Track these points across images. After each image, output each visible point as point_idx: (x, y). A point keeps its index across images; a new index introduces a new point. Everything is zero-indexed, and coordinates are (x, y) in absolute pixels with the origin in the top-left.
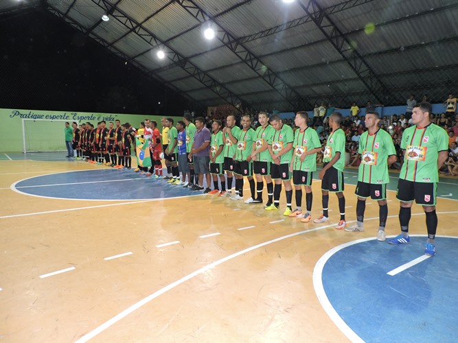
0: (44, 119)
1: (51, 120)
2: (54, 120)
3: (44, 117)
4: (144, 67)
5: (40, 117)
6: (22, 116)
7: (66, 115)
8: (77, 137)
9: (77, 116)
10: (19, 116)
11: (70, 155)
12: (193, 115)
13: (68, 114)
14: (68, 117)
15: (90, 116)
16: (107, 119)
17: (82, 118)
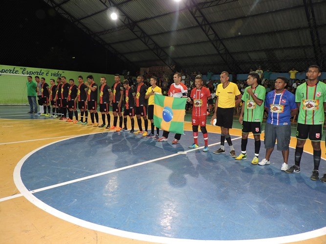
4: (88, 30)
8: (46, 92)
9: (26, 71)
11: (33, 112)
12: (128, 74)
13: (18, 68)
14: (17, 71)
15: (39, 71)
16: (54, 75)
17: (32, 73)
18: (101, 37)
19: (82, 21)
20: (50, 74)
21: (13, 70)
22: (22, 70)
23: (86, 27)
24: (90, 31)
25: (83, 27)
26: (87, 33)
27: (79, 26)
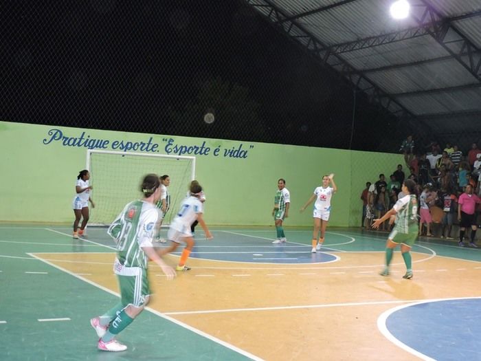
0: (109, 151)
1: (122, 152)
2: (128, 152)
3: (110, 145)
4: (315, 39)
5: (102, 144)
6: (67, 141)
7: (153, 142)
9: (174, 144)
10: (61, 141)
13: (158, 138)
14: (156, 146)
15: (200, 145)
16: (232, 153)
17: (184, 149)
18: (345, 56)
19: (302, 20)
20: (222, 152)
21: (149, 144)
22: (167, 143)
23: (309, 34)
24: (319, 42)
25: (302, 33)
26: (311, 47)
27: (293, 33)
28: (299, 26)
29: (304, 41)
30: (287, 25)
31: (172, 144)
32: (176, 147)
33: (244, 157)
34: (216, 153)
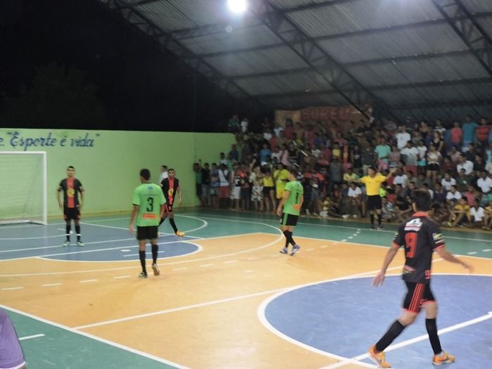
14: (1, 140)
15: (45, 137)
16: (78, 143)
17: (30, 142)
18: (184, 42)
20: (69, 142)
22: (11, 137)
23: (148, 21)
24: (158, 28)
25: (141, 20)
26: (151, 33)
27: (132, 21)
28: (138, 13)
29: (143, 28)
30: (126, 12)
31: (16, 137)
32: (22, 140)
33: (91, 145)
34: (63, 144)
